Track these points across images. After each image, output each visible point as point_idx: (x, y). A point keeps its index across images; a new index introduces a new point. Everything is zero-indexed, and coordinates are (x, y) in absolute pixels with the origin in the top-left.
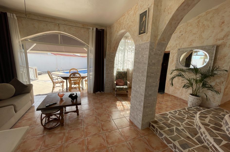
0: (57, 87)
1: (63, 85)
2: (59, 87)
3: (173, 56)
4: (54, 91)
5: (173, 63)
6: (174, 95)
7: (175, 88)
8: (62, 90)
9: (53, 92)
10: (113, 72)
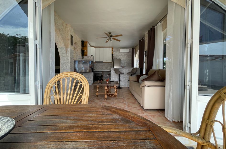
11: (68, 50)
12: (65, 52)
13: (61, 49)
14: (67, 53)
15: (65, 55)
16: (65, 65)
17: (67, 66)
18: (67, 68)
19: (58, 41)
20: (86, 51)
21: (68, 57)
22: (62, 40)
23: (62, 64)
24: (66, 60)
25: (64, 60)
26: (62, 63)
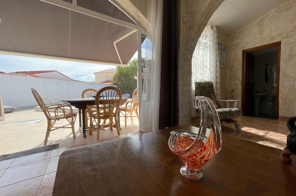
0: (58, 128)
1: (72, 123)
2: (63, 127)
4: (49, 139)
8: (72, 135)
9: (48, 144)
10: (190, 85)
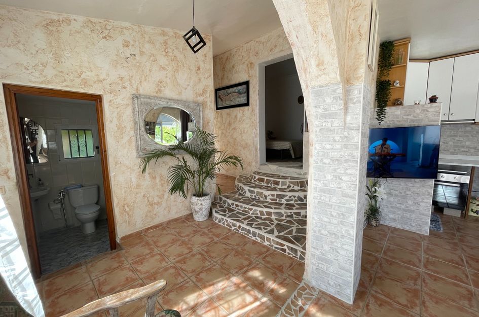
3: (119, 117)
5: (123, 138)
6: (152, 224)
7: (151, 205)
11: (356, 92)
12: (337, 107)
13: (318, 94)
14: (346, 112)
15: (337, 123)
16: (335, 170)
17: (345, 178)
18: (344, 185)
19: (307, 59)
20: (397, 84)
21: (354, 133)
22: (334, 46)
23: (320, 164)
24: (338, 146)
25: (328, 147)
26: (316, 162)
